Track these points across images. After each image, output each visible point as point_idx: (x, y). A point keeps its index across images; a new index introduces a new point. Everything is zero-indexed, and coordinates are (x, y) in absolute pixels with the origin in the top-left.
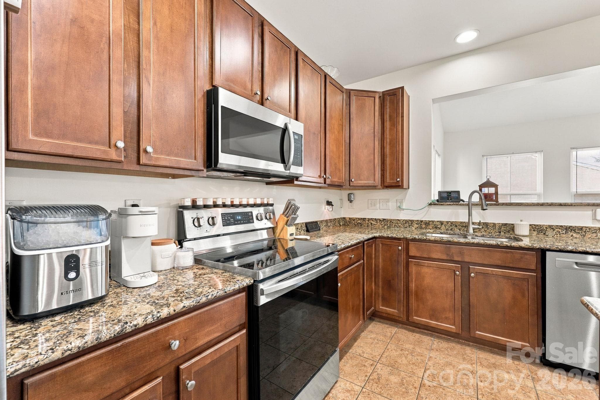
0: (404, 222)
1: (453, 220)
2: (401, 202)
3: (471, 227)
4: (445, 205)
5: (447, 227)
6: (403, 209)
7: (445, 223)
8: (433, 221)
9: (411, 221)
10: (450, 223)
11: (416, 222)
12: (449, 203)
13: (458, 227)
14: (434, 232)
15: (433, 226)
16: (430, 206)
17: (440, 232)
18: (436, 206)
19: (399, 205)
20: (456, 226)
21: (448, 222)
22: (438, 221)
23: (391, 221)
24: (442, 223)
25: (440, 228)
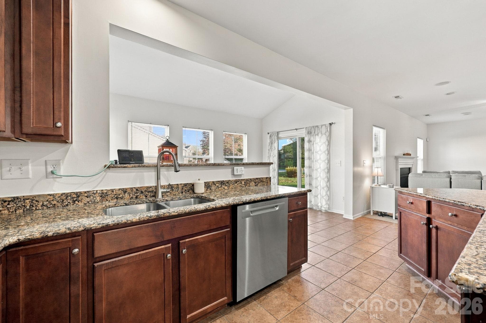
0: (64, 197)
1: (138, 185)
2: (57, 163)
3: (160, 191)
4: (129, 167)
5: (131, 195)
6: (61, 176)
7: (129, 191)
8: (112, 191)
9: (76, 193)
10: (135, 190)
11: (86, 195)
12: (134, 165)
13: (144, 193)
14: (116, 205)
15: (113, 196)
16: (108, 170)
17: (125, 203)
18: (116, 169)
19: (50, 169)
20: (142, 192)
21: (132, 189)
22: (119, 189)
23: (33, 199)
24: (125, 191)
25: (122, 198)
